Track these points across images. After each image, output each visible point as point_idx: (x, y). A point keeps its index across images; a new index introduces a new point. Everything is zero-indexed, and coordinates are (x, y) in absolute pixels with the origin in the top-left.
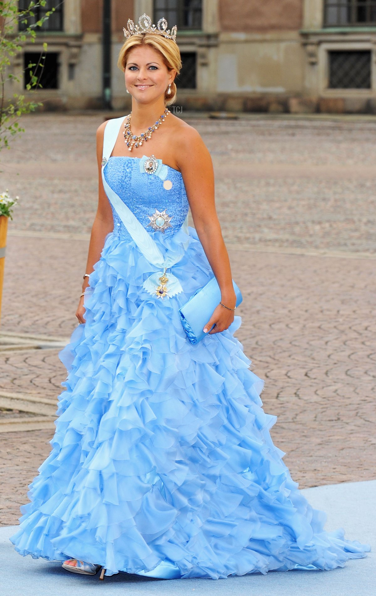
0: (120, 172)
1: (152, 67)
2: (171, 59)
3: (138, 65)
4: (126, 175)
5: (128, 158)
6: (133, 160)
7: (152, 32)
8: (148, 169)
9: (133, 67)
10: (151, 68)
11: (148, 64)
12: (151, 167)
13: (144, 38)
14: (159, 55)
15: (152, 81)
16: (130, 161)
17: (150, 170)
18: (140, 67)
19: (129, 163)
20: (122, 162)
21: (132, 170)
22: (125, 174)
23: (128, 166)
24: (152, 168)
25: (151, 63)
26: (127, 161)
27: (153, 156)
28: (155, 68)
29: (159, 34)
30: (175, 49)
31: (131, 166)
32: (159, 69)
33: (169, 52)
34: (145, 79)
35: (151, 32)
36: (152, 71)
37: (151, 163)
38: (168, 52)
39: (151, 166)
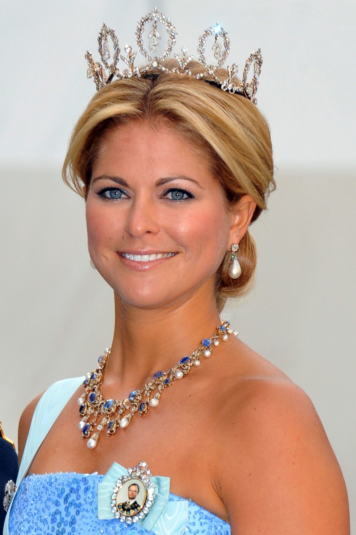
0: (44, 521)
1: (172, 190)
2: (240, 164)
3: (129, 182)
4: (60, 530)
5: (74, 475)
6: (85, 480)
7: (180, 69)
8: (123, 507)
9: (111, 189)
10: (170, 195)
11: (161, 182)
12: (132, 502)
13: (152, 91)
14: (198, 151)
15: (173, 236)
16: (75, 486)
17: (128, 510)
18: (134, 191)
19: (72, 490)
20: (54, 490)
21: (78, 513)
22: (56, 528)
23: (70, 500)
24: (135, 502)
25: (171, 179)
26: (68, 485)
27: (144, 464)
28: (185, 196)
29: (201, 79)
30: (255, 130)
31: (77, 502)
32: (197, 199)
33: (233, 138)
34: (149, 232)
35: (174, 71)
36: (174, 203)
37: (134, 488)
38: (231, 141)
39: (133, 498)
